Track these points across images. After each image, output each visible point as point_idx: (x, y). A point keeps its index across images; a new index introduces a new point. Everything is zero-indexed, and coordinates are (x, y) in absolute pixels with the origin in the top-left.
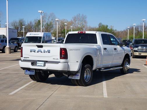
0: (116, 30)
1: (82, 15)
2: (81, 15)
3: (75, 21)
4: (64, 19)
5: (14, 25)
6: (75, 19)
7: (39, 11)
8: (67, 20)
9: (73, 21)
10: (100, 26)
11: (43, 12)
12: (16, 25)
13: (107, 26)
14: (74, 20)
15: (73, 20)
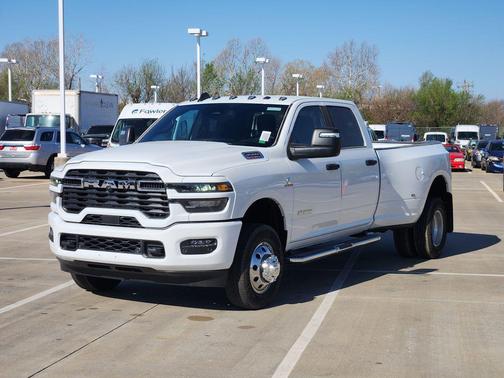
0: (480, 97)
1: (362, 46)
2: (358, 47)
3: (338, 67)
4: (302, 62)
5: (125, 81)
6: (336, 59)
7: (190, 31)
8: (309, 63)
9: (332, 68)
10: (424, 85)
11: (204, 33)
12: (131, 81)
13: (449, 83)
14: (333, 63)
15: (329, 61)
